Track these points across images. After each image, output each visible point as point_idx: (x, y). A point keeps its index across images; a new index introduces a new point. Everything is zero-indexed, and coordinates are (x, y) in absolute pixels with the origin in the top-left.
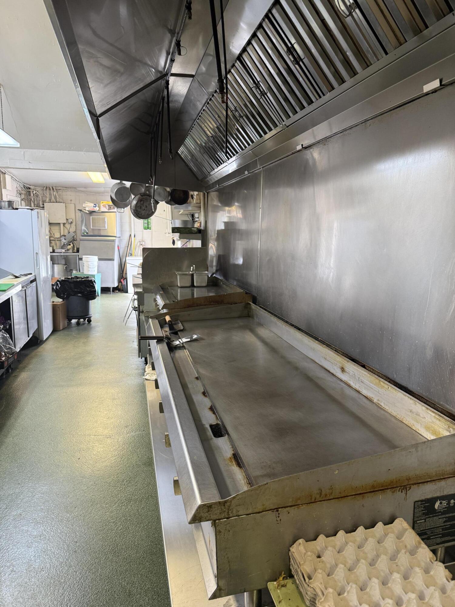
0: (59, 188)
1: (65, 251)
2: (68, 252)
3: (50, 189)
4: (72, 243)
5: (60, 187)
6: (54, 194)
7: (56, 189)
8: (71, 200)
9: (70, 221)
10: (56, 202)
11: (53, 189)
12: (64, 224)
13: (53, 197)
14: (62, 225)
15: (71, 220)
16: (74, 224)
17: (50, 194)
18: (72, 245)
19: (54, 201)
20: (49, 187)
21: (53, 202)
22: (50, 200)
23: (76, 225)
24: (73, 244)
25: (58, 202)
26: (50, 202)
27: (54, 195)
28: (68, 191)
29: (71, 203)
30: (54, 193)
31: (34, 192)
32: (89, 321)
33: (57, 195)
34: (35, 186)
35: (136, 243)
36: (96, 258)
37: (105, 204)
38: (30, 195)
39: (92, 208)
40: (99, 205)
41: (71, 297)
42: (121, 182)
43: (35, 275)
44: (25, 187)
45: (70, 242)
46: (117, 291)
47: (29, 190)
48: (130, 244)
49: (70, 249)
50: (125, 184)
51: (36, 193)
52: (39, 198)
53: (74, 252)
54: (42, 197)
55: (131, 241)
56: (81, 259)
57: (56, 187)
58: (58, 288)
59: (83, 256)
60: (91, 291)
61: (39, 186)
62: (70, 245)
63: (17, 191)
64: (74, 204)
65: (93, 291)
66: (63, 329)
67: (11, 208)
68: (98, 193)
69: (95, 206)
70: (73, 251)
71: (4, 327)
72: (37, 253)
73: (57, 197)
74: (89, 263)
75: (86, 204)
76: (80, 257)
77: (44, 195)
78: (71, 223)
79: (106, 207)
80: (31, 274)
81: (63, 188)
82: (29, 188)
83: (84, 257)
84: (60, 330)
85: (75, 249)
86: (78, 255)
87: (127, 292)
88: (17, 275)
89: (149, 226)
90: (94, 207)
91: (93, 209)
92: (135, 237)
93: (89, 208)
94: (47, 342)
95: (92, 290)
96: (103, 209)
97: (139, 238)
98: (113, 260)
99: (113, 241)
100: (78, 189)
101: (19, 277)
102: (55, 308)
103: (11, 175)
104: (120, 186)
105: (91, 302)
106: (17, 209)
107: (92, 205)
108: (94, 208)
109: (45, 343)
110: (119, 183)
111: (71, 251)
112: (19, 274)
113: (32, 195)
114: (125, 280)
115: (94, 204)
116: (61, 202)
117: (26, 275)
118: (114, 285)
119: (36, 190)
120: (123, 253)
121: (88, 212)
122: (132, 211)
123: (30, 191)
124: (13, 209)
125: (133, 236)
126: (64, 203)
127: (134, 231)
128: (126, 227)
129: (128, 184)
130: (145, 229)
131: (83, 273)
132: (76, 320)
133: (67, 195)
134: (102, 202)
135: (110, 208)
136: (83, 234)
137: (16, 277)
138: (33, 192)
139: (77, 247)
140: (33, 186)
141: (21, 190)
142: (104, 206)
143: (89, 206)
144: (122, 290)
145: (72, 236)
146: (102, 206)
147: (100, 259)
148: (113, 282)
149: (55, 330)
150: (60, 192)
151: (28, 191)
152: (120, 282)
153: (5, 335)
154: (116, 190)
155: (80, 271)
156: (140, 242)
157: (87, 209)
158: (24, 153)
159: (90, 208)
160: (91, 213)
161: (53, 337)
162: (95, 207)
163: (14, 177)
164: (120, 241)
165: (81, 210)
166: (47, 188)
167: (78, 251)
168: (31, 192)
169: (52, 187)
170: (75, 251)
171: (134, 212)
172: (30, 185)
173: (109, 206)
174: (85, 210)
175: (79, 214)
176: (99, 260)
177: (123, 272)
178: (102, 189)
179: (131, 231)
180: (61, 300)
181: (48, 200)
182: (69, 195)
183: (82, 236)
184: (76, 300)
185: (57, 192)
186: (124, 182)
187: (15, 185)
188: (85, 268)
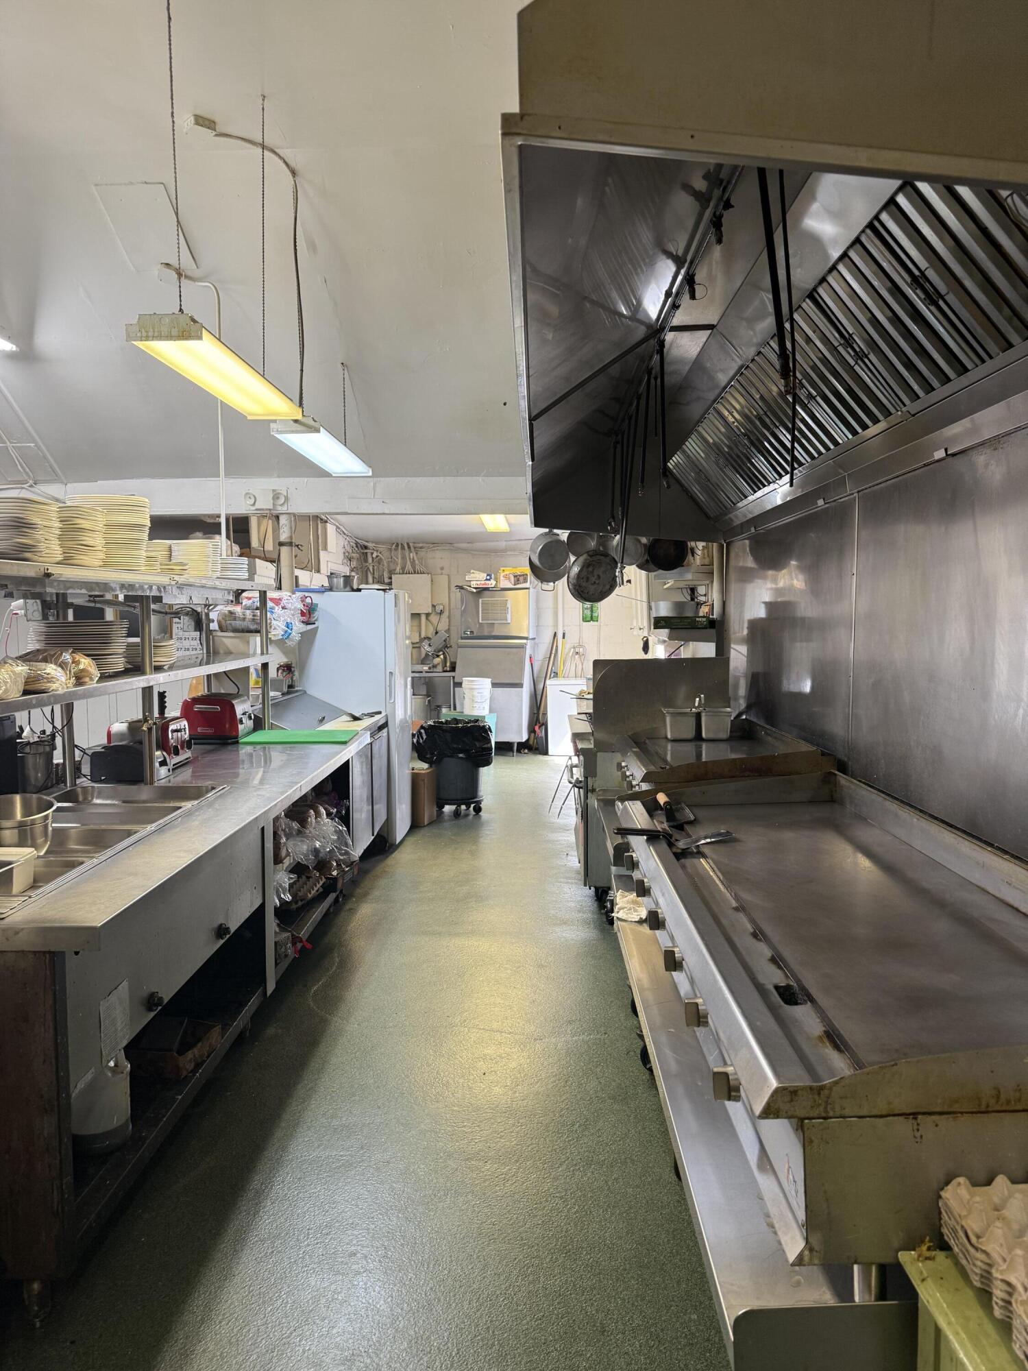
0: (421, 545)
1: (430, 668)
2: (435, 670)
3: (403, 548)
4: (441, 653)
5: (423, 543)
6: (412, 557)
7: (415, 548)
8: (442, 569)
9: (439, 609)
10: (415, 573)
11: (409, 547)
12: (428, 615)
13: (408, 562)
14: (423, 618)
15: (441, 607)
16: (446, 614)
17: (404, 558)
18: (442, 656)
19: (411, 570)
20: (402, 544)
21: (409, 573)
22: (403, 568)
23: (449, 617)
24: (444, 654)
25: (418, 573)
26: (403, 573)
27: (410, 559)
28: (437, 550)
29: (442, 574)
30: (411, 555)
31: (374, 556)
32: (478, 810)
33: (415, 559)
34: (376, 543)
35: (567, 650)
36: (487, 682)
37: (505, 573)
38: (366, 561)
39: (483, 582)
40: (496, 575)
41: (446, 759)
42: (550, 531)
43: (386, 716)
44: (359, 546)
45: (439, 651)
46: (526, 751)
47: (366, 551)
48: (553, 652)
49: (438, 664)
50: (558, 535)
51: (377, 556)
52: (383, 565)
53: (444, 671)
54: (388, 562)
55: (557, 646)
56: (459, 685)
57: (414, 543)
58: (421, 741)
59: (464, 679)
60: (483, 748)
61: (383, 543)
62: (438, 656)
63: (344, 553)
64: (448, 575)
65: (485, 748)
66: (430, 824)
67: (348, 588)
68: (496, 551)
69: (488, 578)
70: (443, 668)
71: (337, 812)
72: (391, 673)
73: (417, 562)
74: (475, 693)
75: (472, 575)
76: (456, 680)
77: (392, 561)
78: (442, 612)
79: (509, 579)
80: (380, 713)
81: (428, 545)
82: (366, 548)
83: (466, 681)
84: (425, 826)
85: (448, 664)
86: (454, 677)
87: (546, 753)
88: (357, 715)
89: (595, 614)
90: (487, 580)
91: (485, 584)
92: (564, 638)
93: (477, 582)
94: (402, 848)
95: (485, 746)
96: (505, 584)
97: (572, 639)
98: (520, 685)
99: (523, 647)
100: (455, 545)
101: (360, 719)
102: (415, 779)
103: (337, 524)
104: (550, 540)
105: (484, 771)
106: (359, 590)
107: (484, 576)
108: (487, 582)
109: (399, 850)
110: (546, 534)
111: (440, 668)
112: (360, 714)
113: (370, 560)
114: (544, 727)
115: (488, 575)
116: (424, 573)
117: (371, 715)
118: (522, 739)
119: (377, 551)
120: (540, 671)
121: (475, 591)
122: (570, 587)
123: (366, 553)
124: (353, 590)
125: (560, 635)
126: (428, 574)
127: (563, 626)
128: (548, 619)
129: (564, 535)
130: (585, 620)
131: (462, 712)
132: (454, 807)
133: (434, 558)
134: (502, 569)
135: (518, 580)
136: (463, 635)
137: (356, 718)
138: (372, 554)
139: (452, 660)
140: (373, 542)
141: (351, 551)
142: (507, 577)
143: (477, 579)
144: (537, 749)
145: (444, 639)
146: (502, 578)
147: (494, 685)
148: (520, 732)
149: (415, 825)
150: (422, 553)
151: (363, 553)
152: (531, 731)
153: (341, 828)
154: (541, 547)
155: (455, 709)
156: (574, 648)
157: (474, 584)
158: (375, 484)
159: (479, 582)
160: (481, 591)
161: (411, 840)
162: (489, 580)
163: (341, 527)
164: (535, 647)
165: (461, 588)
166: (397, 546)
167: (453, 669)
168: (369, 555)
169: (408, 544)
170: (448, 669)
171: (575, 589)
172: (367, 542)
173: (515, 576)
174: (470, 586)
175: (457, 594)
176: (492, 687)
177: (539, 709)
178: (502, 544)
179: (556, 625)
180: (426, 766)
181: (398, 570)
182: (438, 558)
183: (462, 638)
184: (454, 765)
185: (417, 553)
186: (556, 531)
187: (342, 541)
188: (467, 702)
